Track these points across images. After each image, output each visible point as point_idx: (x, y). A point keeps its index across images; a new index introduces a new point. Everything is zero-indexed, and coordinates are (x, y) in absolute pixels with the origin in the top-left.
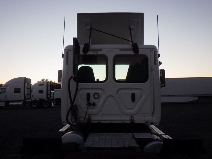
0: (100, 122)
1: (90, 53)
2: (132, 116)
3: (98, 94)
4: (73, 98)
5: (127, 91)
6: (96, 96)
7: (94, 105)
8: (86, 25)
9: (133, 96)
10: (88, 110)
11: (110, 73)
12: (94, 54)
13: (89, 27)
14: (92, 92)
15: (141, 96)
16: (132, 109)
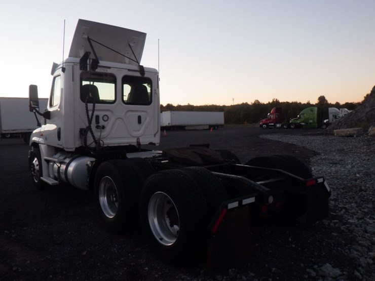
0: (110, 145)
1: (98, 70)
2: (138, 139)
3: (107, 116)
4: (90, 117)
5: (134, 113)
6: (106, 118)
7: (103, 127)
8: (84, 33)
9: (139, 118)
10: (102, 134)
11: (119, 92)
12: (103, 71)
13: (86, 37)
14: (101, 114)
15: (146, 119)
16: (139, 131)
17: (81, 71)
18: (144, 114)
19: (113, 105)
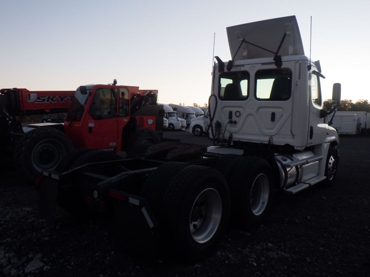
0: (241, 140)
1: (233, 70)
2: (271, 137)
3: (239, 112)
5: (267, 110)
6: (238, 114)
7: (235, 123)
8: (239, 37)
9: (273, 115)
12: (237, 70)
13: (241, 39)
14: (234, 110)
15: (282, 116)
16: (272, 129)
17: (220, 73)
18: (280, 110)
19: (245, 101)
